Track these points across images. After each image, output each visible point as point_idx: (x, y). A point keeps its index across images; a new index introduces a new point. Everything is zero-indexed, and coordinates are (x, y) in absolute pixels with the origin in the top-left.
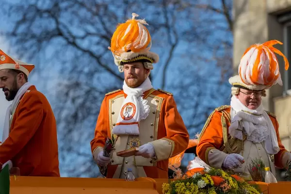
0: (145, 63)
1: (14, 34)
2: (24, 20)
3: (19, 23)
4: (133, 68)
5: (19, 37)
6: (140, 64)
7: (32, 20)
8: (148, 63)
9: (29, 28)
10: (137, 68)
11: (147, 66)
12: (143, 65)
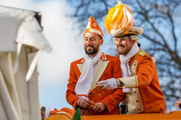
0: (130, 36)
1: (76, 16)
2: (82, 5)
3: (79, 8)
4: (121, 40)
5: (79, 18)
6: (126, 38)
7: (88, 4)
8: (133, 36)
9: (86, 11)
10: (124, 40)
11: (132, 39)
12: (129, 37)
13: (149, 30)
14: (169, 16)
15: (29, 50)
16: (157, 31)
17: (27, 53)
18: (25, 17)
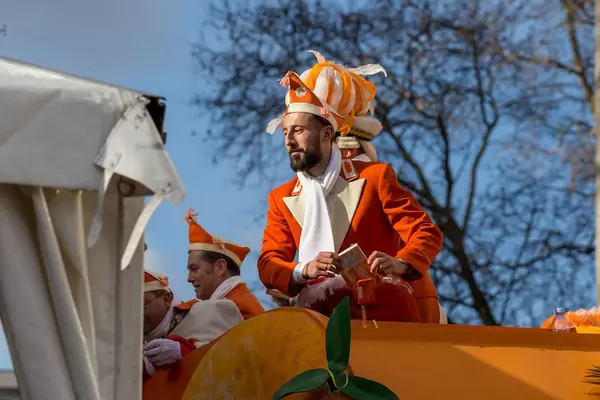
1: (219, 103)
2: (236, 80)
3: (228, 85)
5: (226, 108)
7: (251, 80)
9: (244, 94)
13: (387, 152)
14: (441, 125)
15: (128, 189)
16: (408, 158)
17: (122, 196)
18: (125, 108)
